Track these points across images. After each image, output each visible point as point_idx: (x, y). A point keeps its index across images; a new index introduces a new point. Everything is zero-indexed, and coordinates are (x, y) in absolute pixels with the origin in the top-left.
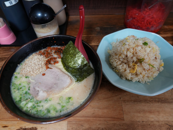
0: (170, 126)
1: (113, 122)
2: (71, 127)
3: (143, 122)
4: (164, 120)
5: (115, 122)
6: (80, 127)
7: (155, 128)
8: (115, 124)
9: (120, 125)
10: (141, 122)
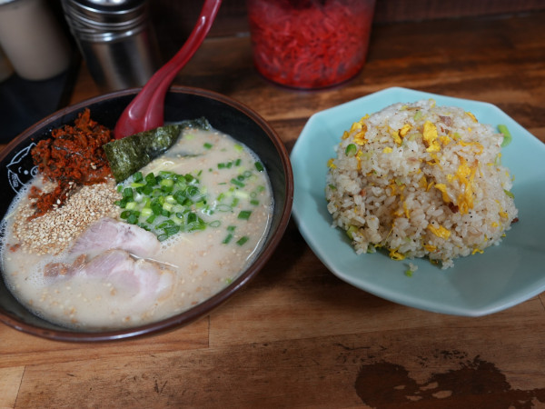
0: (348, 349)
1: (171, 355)
2: (32, 381)
3: (266, 345)
4: (332, 334)
5: (178, 353)
6: (63, 380)
7: (302, 359)
8: (175, 360)
9: (193, 361)
10: (262, 346)
